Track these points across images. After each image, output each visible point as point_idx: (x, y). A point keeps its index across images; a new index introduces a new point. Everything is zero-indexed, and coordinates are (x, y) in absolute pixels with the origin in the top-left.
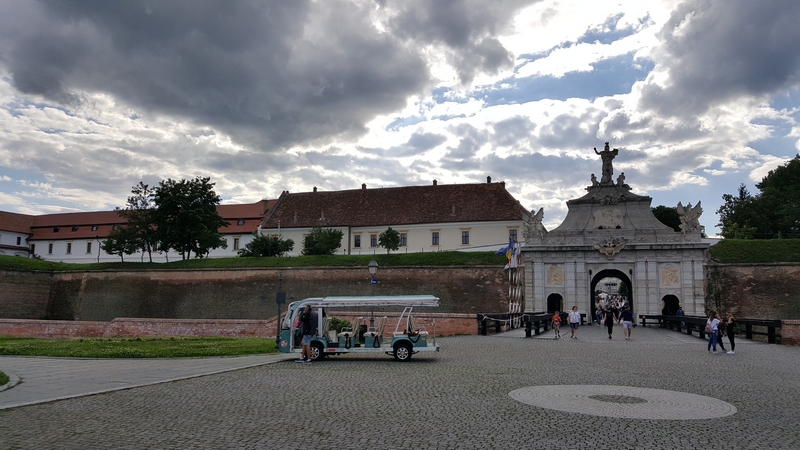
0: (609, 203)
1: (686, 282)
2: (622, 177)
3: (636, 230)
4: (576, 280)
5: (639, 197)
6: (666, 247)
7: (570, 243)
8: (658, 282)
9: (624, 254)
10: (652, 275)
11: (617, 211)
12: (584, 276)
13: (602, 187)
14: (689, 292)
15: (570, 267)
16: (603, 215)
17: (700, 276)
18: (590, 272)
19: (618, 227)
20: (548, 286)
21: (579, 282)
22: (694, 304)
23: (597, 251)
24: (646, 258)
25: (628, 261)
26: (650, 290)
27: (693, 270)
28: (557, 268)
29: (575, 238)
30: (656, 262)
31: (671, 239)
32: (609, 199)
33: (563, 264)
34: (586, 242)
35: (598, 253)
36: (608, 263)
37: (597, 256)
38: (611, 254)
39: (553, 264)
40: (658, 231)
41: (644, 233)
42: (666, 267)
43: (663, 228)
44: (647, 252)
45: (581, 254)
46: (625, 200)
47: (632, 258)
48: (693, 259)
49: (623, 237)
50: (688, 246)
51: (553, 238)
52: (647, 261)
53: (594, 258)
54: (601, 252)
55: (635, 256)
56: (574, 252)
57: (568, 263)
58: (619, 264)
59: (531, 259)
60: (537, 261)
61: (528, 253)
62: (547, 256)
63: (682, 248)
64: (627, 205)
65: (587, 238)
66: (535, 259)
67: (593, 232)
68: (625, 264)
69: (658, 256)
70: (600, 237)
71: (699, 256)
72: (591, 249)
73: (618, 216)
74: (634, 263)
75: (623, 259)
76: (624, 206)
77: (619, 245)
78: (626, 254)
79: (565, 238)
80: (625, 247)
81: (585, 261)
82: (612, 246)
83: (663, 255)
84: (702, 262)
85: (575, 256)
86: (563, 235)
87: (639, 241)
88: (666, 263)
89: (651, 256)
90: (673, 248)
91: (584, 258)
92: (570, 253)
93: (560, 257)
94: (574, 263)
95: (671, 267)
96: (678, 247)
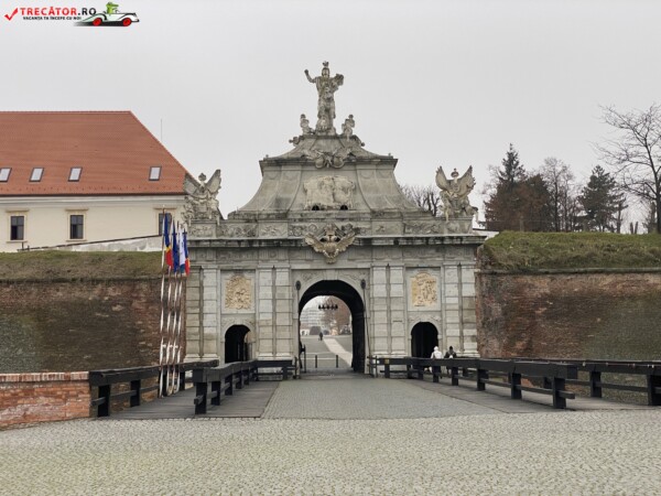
0: (330, 165)
1: (449, 301)
2: (350, 121)
3: (373, 212)
4: (274, 300)
5: (377, 157)
6: (419, 242)
7: (266, 232)
8: (405, 300)
9: (353, 255)
10: (396, 290)
11: (343, 179)
12: (287, 293)
13: (318, 138)
14: (453, 317)
15: (265, 277)
16: (321, 185)
17: (470, 290)
18: (298, 286)
19: (344, 208)
20: (227, 311)
21: (278, 303)
22: (462, 337)
23: (310, 248)
24: (388, 260)
25: (359, 266)
26: (394, 315)
27: (460, 280)
28: (243, 279)
29: (274, 226)
30: (403, 266)
31: (426, 229)
32: (329, 159)
33: (253, 272)
34: (291, 232)
35: (311, 252)
36: (327, 270)
37: (309, 258)
38: (331, 254)
39: (236, 271)
40: (406, 215)
41: (384, 217)
42: (418, 276)
43: (415, 211)
44: (389, 251)
45: (283, 254)
46: (355, 162)
47: (365, 260)
48: (460, 263)
49: (352, 223)
50: (452, 240)
51: (237, 225)
52: (388, 266)
53: (304, 261)
54: (317, 250)
55: (369, 257)
56: (272, 251)
57: (262, 270)
58: (344, 271)
59: (198, 262)
60: (209, 267)
61: (193, 253)
62: (225, 258)
63: (444, 243)
64: (358, 171)
65: (294, 224)
66: (205, 262)
67: (303, 215)
68: (355, 271)
69: (406, 256)
70: (314, 224)
71: (470, 257)
72: (301, 244)
73: (343, 189)
74: (369, 269)
75: (351, 262)
76: (354, 171)
77: (345, 237)
78: (356, 254)
79: (257, 226)
80: (355, 241)
81: (289, 266)
82: (334, 239)
83: (415, 256)
84: (473, 267)
85: (273, 257)
86: (254, 221)
87: (377, 231)
88: (419, 269)
89: (396, 257)
90: (430, 243)
91: (287, 261)
92: (265, 252)
93: (248, 259)
94: (271, 270)
95: (426, 275)
96: (438, 242)
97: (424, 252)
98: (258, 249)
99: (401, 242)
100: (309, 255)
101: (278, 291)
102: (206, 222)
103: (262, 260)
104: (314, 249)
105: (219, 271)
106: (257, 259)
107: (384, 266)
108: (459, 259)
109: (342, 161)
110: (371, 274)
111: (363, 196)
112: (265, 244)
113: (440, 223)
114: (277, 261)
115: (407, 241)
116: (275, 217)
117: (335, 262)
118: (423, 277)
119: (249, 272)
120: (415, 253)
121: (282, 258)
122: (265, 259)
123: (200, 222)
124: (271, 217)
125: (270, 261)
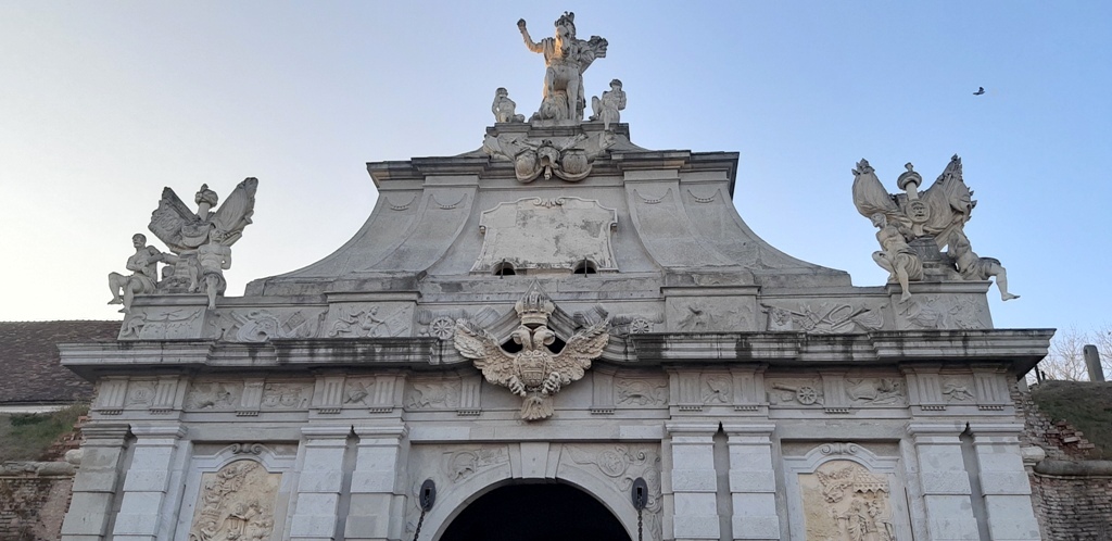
0: (554, 175)
2: (614, 96)
10: (753, 515)
11: (585, 205)
16: (524, 219)
17: (1020, 520)
18: (427, 496)
19: (586, 268)
23: (468, 370)
24: (717, 413)
25: (627, 432)
27: (978, 484)
28: (256, 475)
29: (374, 311)
30: (771, 434)
31: (838, 320)
32: (550, 155)
33: (293, 448)
34: (423, 329)
35: (478, 388)
36: (522, 445)
37: (470, 405)
38: (535, 389)
39: (238, 447)
40: (772, 283)
41: (702, 284)
42: (827, 470)
43: (797, 271)
44: (723, 384)
45: (387, 392)
46: (618, 161)
47: (645, 414)
48: (968, 424)
49: (605, 307)
50: (935, 344)
51: (267, 312)
52: (721, 433)
53: (452, 416)
54: (490, 376)
55: (660, 404)
56: (356, 382)
57: (315, 442)
58: (578, 450)
59: (125, 415)
60: (153, 430)
61: (117, 386)
62: (212, 404)
63: (907, 353)
64: (627, 186)
65: (434, 310)
66: (147, 415)
67: (463, 285)
68: (611, 448)
69: (781, 404)
70: (493, 307)
71: (999, 408)
72: (441, 356)
73: (586, 226)
74: (658, 442)
75: (601, 420)
76: (618, 189)
77: (579, 335)
78: (616, 394)
79: (325, 313)
80: (612, 348)
81: (400, 428)
82: (546, 339)
83: (808, 402)
84: (1016, 439)
85: (356, 401)
86: (319, 300)
87: (681, 323)
88: (825, 447)
89: (745, 402)
90: (856, 357)
91: (399, 413)
92: (334, 385)
93: (281, 407)
94: (343, 442)
95: (850, 469)
96: (887, 351)
97: (837, 392)
98: (312, 373)
99: (760, 350)
100: (469, 396)
101: (357, 511)
102: (179, 301)
103: (321, 411)
104: (484, 373)
105: (186, 445)
106: (305, 407)
107: (706, 433)
108: (965, 411)
109: (585, 161)
110: (664, 458)
111: (640, 243)
112: (327, 355)
113: (883, 304)
114: (365, 414)
115: (780, 345)
116: (378, 287)
117: (548, 418)
118: (845, 473)
119: (280, 448)
120: (807, 392)
121: (382, 401)
122: (331, 404)
123: (162, 301)
124: (367, 287)
125: (345, 414)
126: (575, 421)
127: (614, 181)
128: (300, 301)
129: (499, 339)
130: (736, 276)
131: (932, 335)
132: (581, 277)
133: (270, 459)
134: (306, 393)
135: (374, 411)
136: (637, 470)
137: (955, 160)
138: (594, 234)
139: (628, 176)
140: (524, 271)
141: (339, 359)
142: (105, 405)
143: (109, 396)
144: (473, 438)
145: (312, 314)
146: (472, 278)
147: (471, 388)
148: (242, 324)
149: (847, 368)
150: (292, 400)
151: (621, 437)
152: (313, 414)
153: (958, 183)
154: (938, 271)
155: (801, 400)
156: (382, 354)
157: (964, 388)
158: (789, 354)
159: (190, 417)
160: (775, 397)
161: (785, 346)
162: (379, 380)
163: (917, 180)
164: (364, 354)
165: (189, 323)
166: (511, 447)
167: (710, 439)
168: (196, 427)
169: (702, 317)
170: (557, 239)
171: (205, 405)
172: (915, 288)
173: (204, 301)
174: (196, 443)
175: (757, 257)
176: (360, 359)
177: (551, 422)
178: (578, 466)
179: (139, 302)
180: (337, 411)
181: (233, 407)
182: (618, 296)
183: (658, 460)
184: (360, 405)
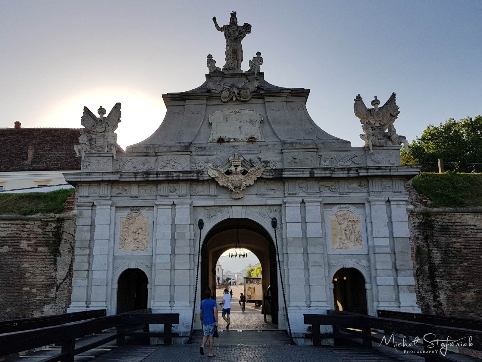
0: (237, 98)
1: (377, 242)
2: (258, 60)
3: (284, 143)
4: (173, 239)
7: (166, 165)
8: (324, 242)
9: (261, 189)
10: (314, 230)
11: (250, 112)
12: (188, 232)
13: (226, 75)
14: (384, 263)
15: (163, 215)
17: (403, 230)
18: (201, 224)
19: (252, 140)
20: (119, 252)
21: (179, 243)
23: (213, 181)
24: (302, 195)
25: (270, 202)
26: (312, 258)
27: (390, 218)
28: (140, 217)
29: (175, 159)
30: (320, 202)
31: (346, 160)
32: (235, 91)
33: (152, 208)
34: (194, 165)
35: (215, 187)
36: (233, 207)
37: (213, 193)
38: (237, 188)
39: (132, 208)
40: (322, 146)
41: (297, 148)
42: (339, 214)
43: (331, 141)
44: (304, 185)
45: (184, 189)
46: (263, 93)
47: (276, 196)
48: (389, 198)
49: (260, 156)
50: (379, 171)
51: (134, 159)
52: (303, 202)
53: (207, 197)
54: (221, 184)
55: (281, 192)
56: (172, 185)
57: (160, 207)
58: (252, 208)
59: (90, 198)
60: (102, 203)
61: (85, 188)
62: (121, 193)
63: (369, 174)
64: (266, 103)
65: (197, 158)
66: (98, 198)
67: (206, 148)
68: (264, 207)
69: (324, 191)
70: (219, 156)
71: (400, 192)
72: (203, 177)
73: (251, 122)
74: (281, 205)
75: (260, 198)
76: (262, 105)
77: (253, 169)
78: (265, 188)
79: (156, 159)
80: (265, 173)
81: (190, 202)
82: (241, 171)
83: (334, 191)
84: (405, 203)
85: (173, 192)
86: (154, 154)
87: (288, 163)
88: (339, 206)
89: (312, 191)
90: (351, 175)
91: (189, 197)
92: (164, 187)
93: (145, 194)
94: (170, 207)
95: (347, 213)
96: (362, 173)
97: (344, 187)
98: (156, 182)
99: (317, 174)
100: (213, 190)
101: (178, 230)
102: (102, 155)
103: (161, 196)
104: (218, 182)
105: (114, 208)
106: (154, 194)
107: (298, 202)
108: (388, 194)
109: (249, 93)
110: (283, 211)
111: (272, 128)
112: (163, 177)
113: (363, 154)
114: (177, 197)
115: (325, 172)
116: (176, 149)
117: (242, 198)
118: (345, 215)
119: (147, 208)
120: (334, 187)
121: (183, 192)
122: (164, 194)
123: (95, 155)
124: (172, 149)
125: (170, 197)
126: (251, 199)
127: (261, 101)
128: (147, 154)
129: (223, 171)
130: (308, 144)
131: (379, 168)
132: (250, 144)
133: (144, 212)
134: (154, 189)
135: (180, 196)
136: (273, 215)
137: (394, 95)
138: (254, 125)
139: (267, 99)
140: (229, 141)
141: (167, 178)
142: (82, 194)
143: (83, 191)
144: (216, 205)
145: (152, 159)
146: (209, 145)
147: (213, 187)
148: (127, 164)
149: (348, 179)
150: (150, 192)
151: (268, 204)
152: (158, 197)
153: (394, 104)
154: (383, 141)
155: (331, 190)
156: (183, 176)
157: (389, 185)
158: (328, 175)
159: (113, 198)
160: (322, 189)
161: (327, 172)
162: (180, 185)
163: (379, 103)
164: (176, 177)
165: (107, 163)
166: (228, 207)
167: (299, 205)
168: (116, 202)
169: (297, 160)
170: (240, 127)
171: (118, 194)
172: (374, 148)
173: (112, 155)
174: (116, 207)
175: (316, 134)
176: (175, 178)
177: (243, 199)
178: (252, 214)
179: (86, 155)
180: (167, 196)
181: (129, 194)
182: (265, 152)
183: (281, 211)
184: (174, 193)
